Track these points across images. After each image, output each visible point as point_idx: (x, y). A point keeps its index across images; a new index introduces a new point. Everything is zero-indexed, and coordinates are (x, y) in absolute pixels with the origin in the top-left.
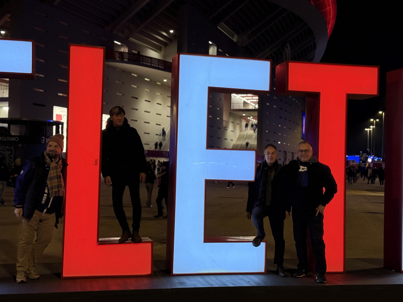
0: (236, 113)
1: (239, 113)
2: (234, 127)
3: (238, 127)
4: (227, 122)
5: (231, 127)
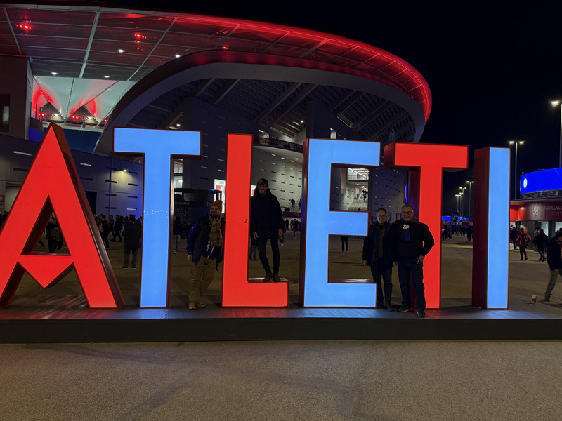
0: (352, 183)
1: (354, 183)
2: (350, 194)
4: (345, 190)
5: (347, 194)
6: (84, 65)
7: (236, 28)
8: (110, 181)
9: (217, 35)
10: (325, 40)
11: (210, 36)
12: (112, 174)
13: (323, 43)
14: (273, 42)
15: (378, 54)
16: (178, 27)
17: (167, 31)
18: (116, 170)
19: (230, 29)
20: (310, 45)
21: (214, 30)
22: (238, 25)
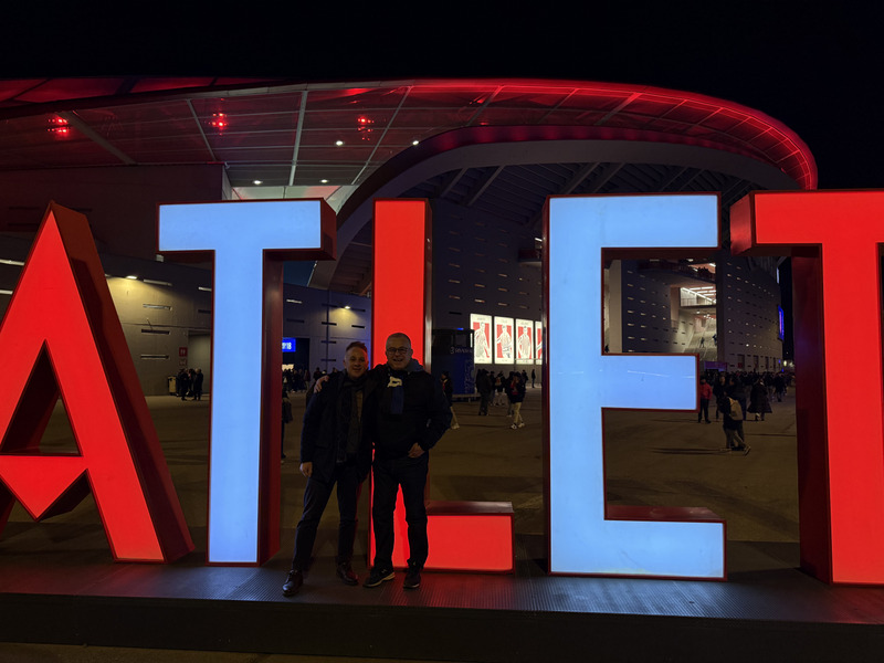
0: (689, 310)
1: (693, 311)
2: (686, 328)
3: (691, 328)
4: (677, 323)
5: (681, 329)
6: (294, 168)
7: (496, 92)
8: (328, 323)
9: (469, 105)
10: (634, 95)
11: (461, 109)
12: (331, 313)
13: (630, 100)
14: (553, 107)
15: (722, 109)
16: (414, 100)
17: (399, 108)
18: (335, 307)
19: (488, 95)
20: (609, 105)
21: (466, 100)
22: (498, 88)
